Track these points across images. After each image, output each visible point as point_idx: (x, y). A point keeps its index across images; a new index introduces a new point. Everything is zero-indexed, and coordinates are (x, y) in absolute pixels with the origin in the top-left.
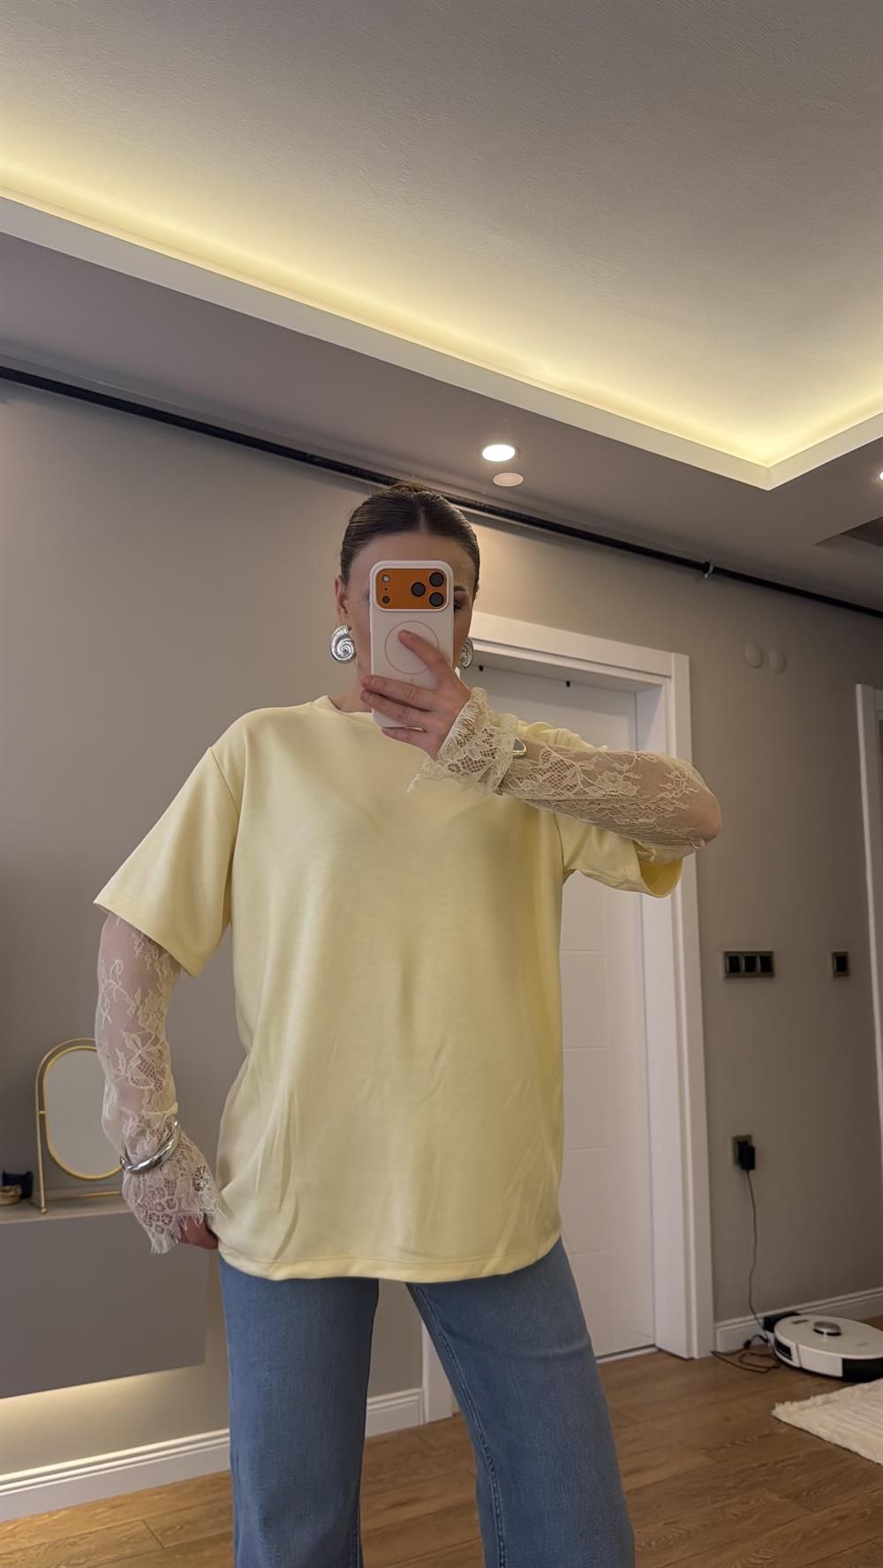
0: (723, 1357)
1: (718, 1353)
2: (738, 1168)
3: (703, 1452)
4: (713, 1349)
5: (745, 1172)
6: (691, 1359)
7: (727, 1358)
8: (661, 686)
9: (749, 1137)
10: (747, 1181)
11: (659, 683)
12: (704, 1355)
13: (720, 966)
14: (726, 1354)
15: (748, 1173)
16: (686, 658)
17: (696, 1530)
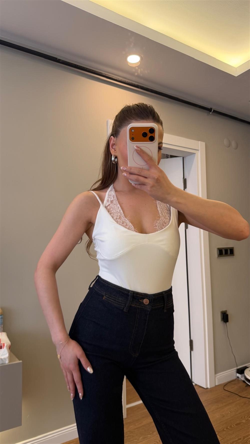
2: (222, 322)
4: (215, 384)
5: (225, 323)
6: (207, 388)
8: (195, 153)
9: (226, 311)
10: (226, 326)
12: (211, 387)
13: (216, 253)
15: (226, 323)
16: (204, 144)
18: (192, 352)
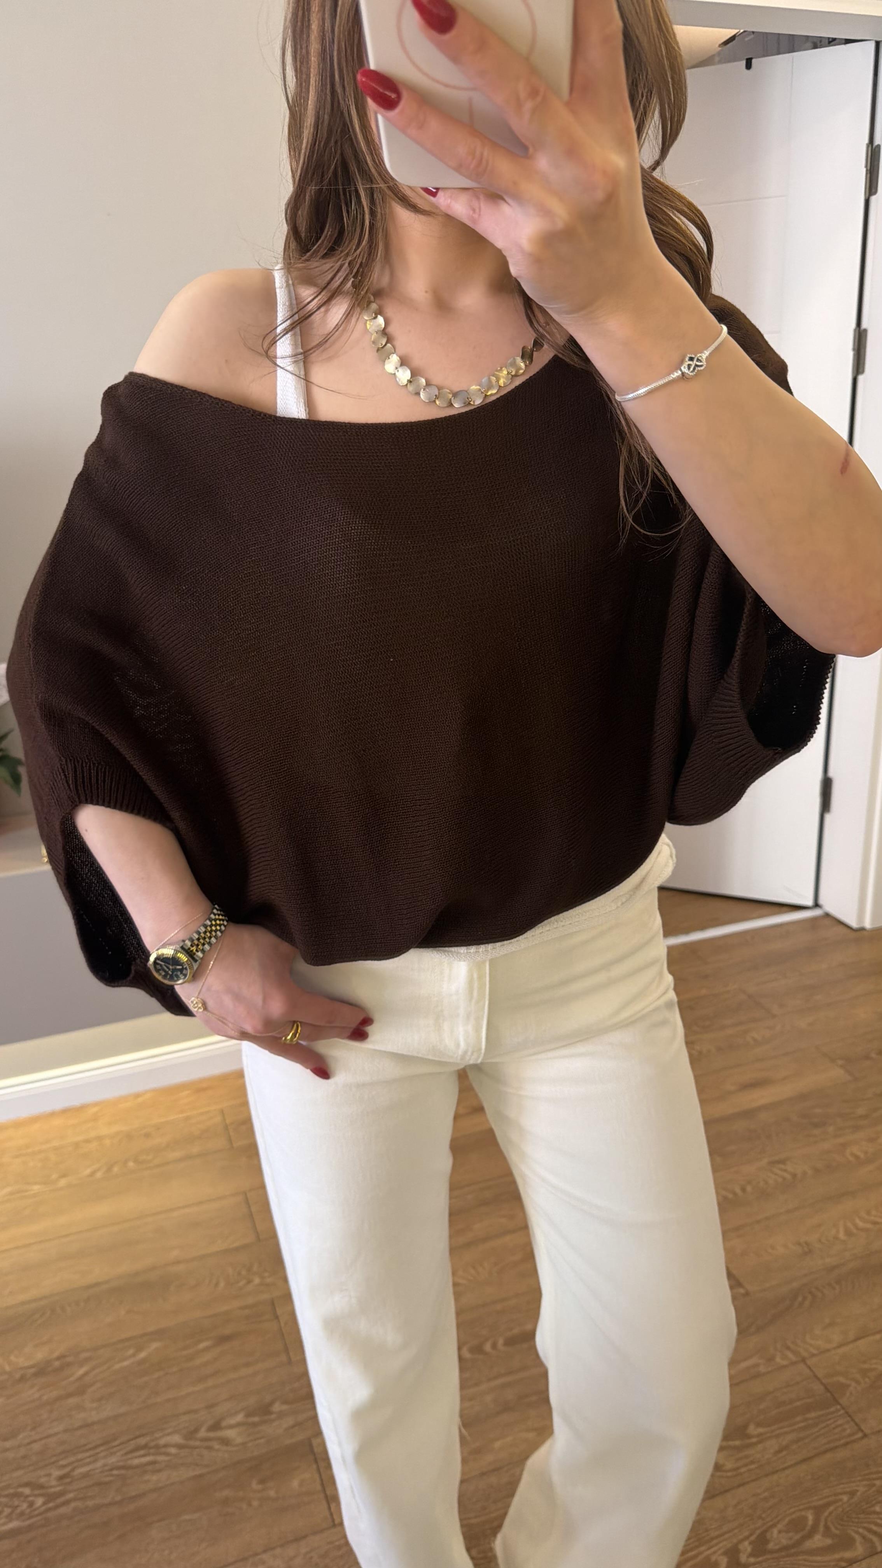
3: (840, 1062)
6: (862, 929)
12: (878, 928)
17: (805, 1173)
18: (828, 817)
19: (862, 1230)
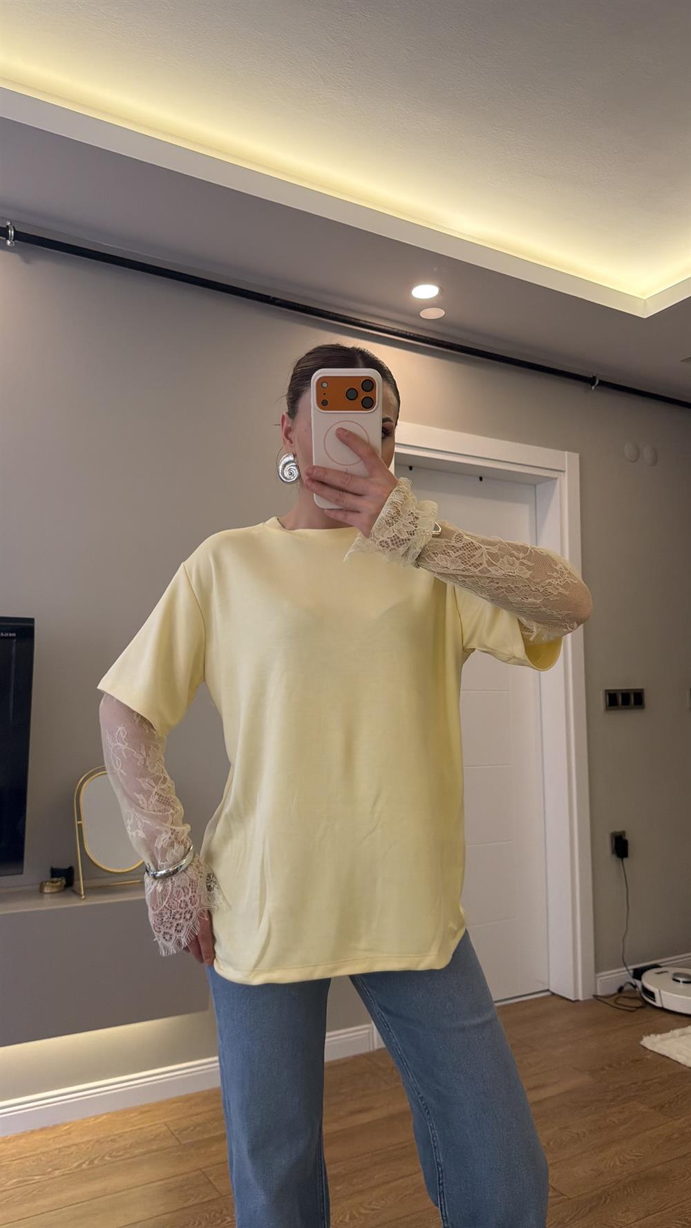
0: (603, 999)
1: (600, 997)
2: (614, 857)
3: (587, 1072)
4: (593, 994)
5: (620, 859)
6: (578, 1001)
7: (606, 1000)
8: (556, 479)
9: (624, 833)
10: (622, 866)
11: (556, 477)
12: (587, 998)
13: (601, 701)
14: (605, 997)
15: (622, 861)
16: (576, 456)
17: (584, 1133)
19: (630, 1160)
